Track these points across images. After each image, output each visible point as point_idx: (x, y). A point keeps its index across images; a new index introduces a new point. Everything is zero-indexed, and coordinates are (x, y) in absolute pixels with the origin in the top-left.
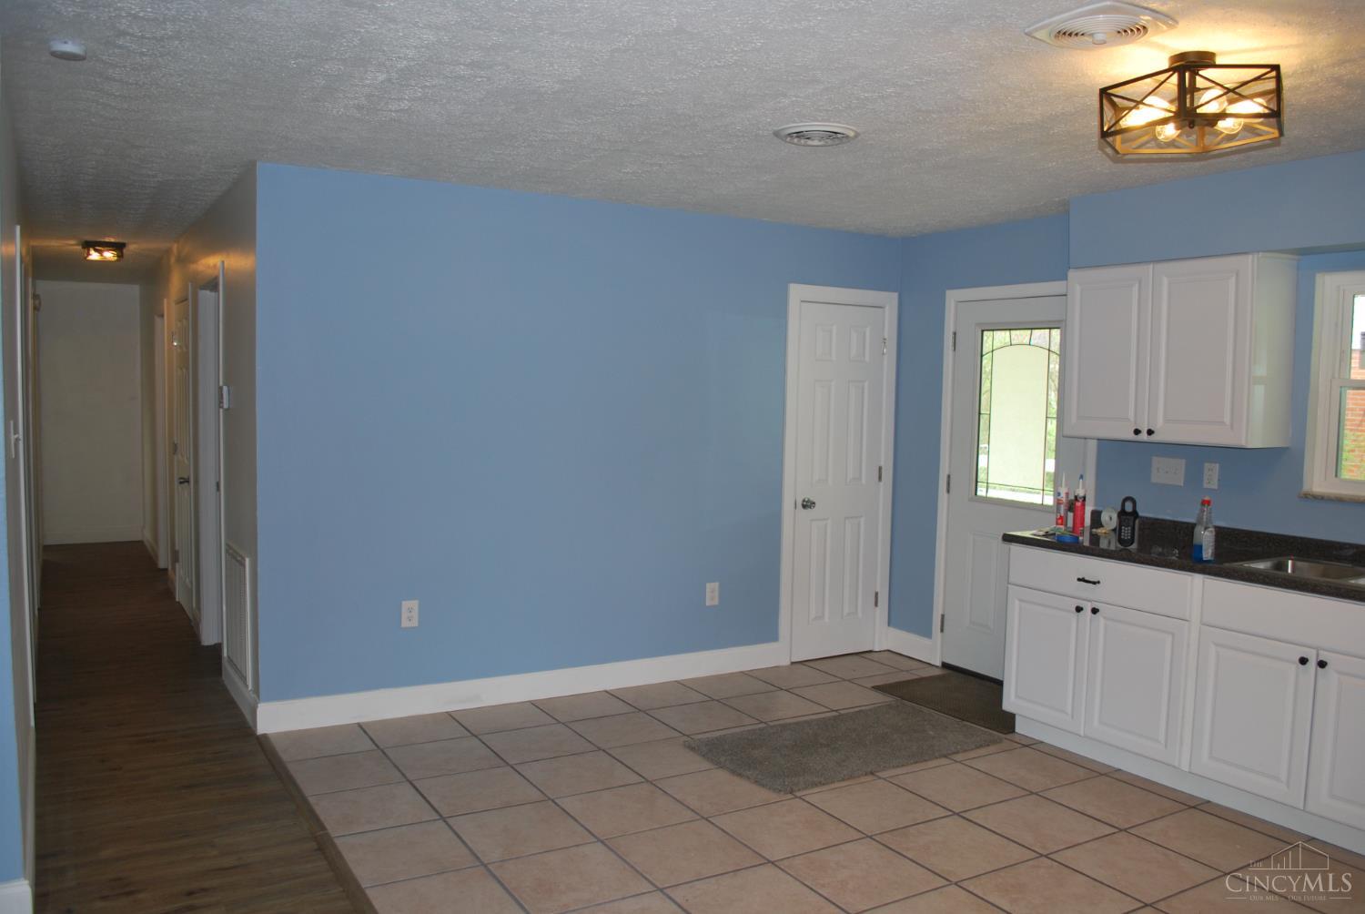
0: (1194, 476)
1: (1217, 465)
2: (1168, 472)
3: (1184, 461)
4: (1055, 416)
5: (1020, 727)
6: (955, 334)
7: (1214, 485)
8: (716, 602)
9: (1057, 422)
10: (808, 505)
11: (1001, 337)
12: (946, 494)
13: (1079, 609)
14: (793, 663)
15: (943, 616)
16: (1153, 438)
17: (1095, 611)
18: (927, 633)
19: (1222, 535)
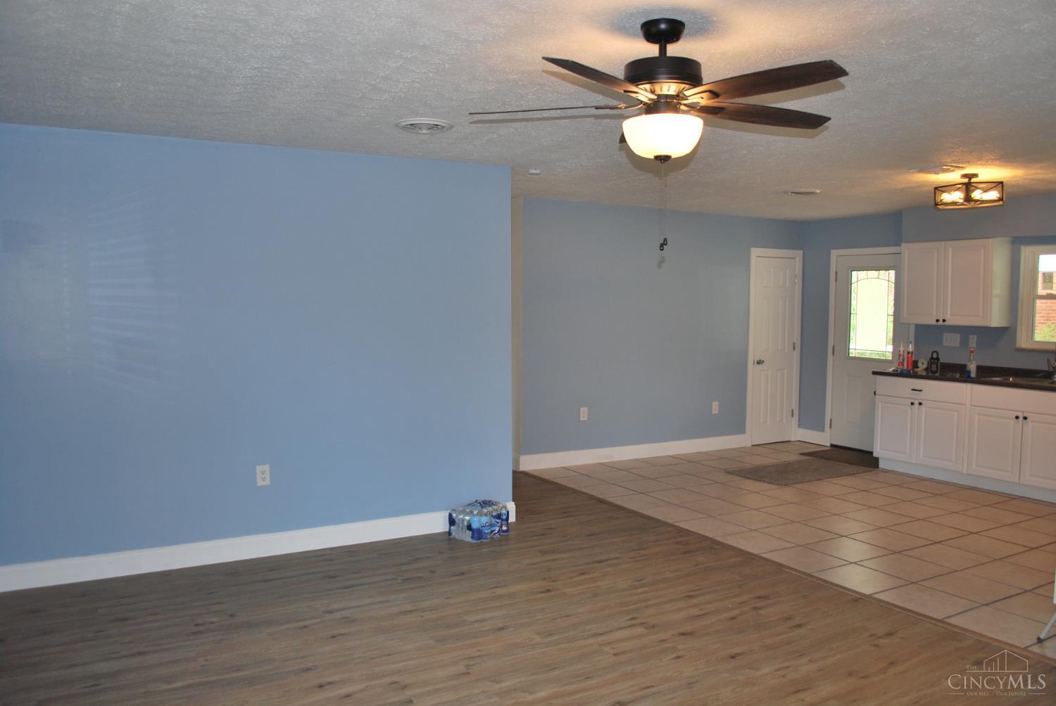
0: (964, 342)
1: (975, 337)
2: (951, 340)
3: (959, 335)
4: (892, 314)
5: (882, 465)
6: (836, 272)
7: (975, 346)
8: (717, 412)
9: (894, 318)
10: (760, 362)
11: (862, 274)
12: (832, 356)
13: (912, 404)
14: (753, 446)
15: (831, 421)
16: (946, 323)
17: (920, 404)
18: (823, 430)
19: (979, 368)
